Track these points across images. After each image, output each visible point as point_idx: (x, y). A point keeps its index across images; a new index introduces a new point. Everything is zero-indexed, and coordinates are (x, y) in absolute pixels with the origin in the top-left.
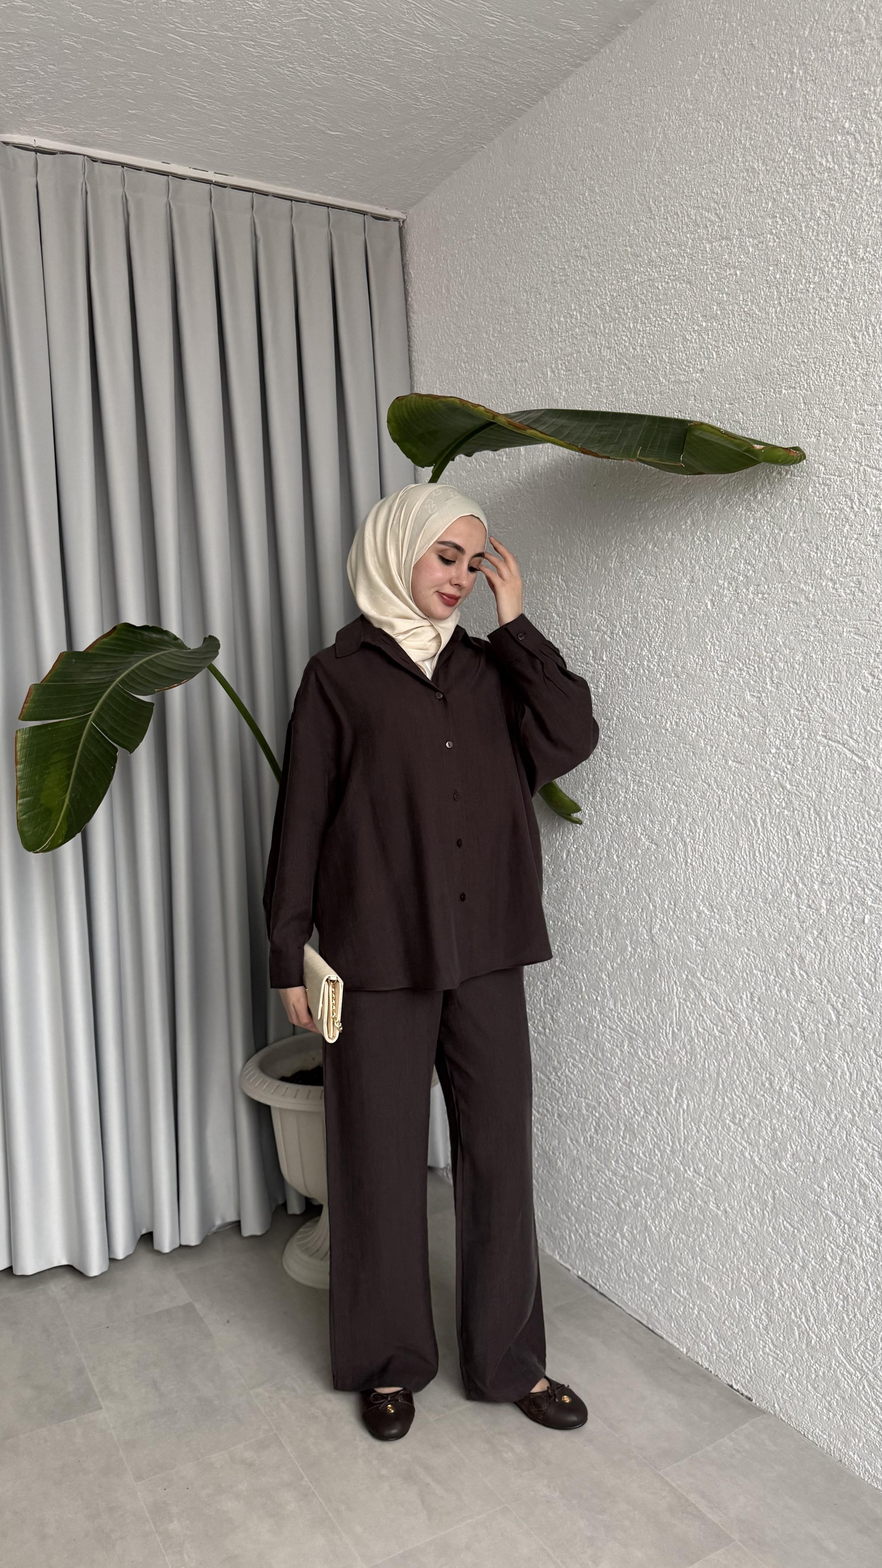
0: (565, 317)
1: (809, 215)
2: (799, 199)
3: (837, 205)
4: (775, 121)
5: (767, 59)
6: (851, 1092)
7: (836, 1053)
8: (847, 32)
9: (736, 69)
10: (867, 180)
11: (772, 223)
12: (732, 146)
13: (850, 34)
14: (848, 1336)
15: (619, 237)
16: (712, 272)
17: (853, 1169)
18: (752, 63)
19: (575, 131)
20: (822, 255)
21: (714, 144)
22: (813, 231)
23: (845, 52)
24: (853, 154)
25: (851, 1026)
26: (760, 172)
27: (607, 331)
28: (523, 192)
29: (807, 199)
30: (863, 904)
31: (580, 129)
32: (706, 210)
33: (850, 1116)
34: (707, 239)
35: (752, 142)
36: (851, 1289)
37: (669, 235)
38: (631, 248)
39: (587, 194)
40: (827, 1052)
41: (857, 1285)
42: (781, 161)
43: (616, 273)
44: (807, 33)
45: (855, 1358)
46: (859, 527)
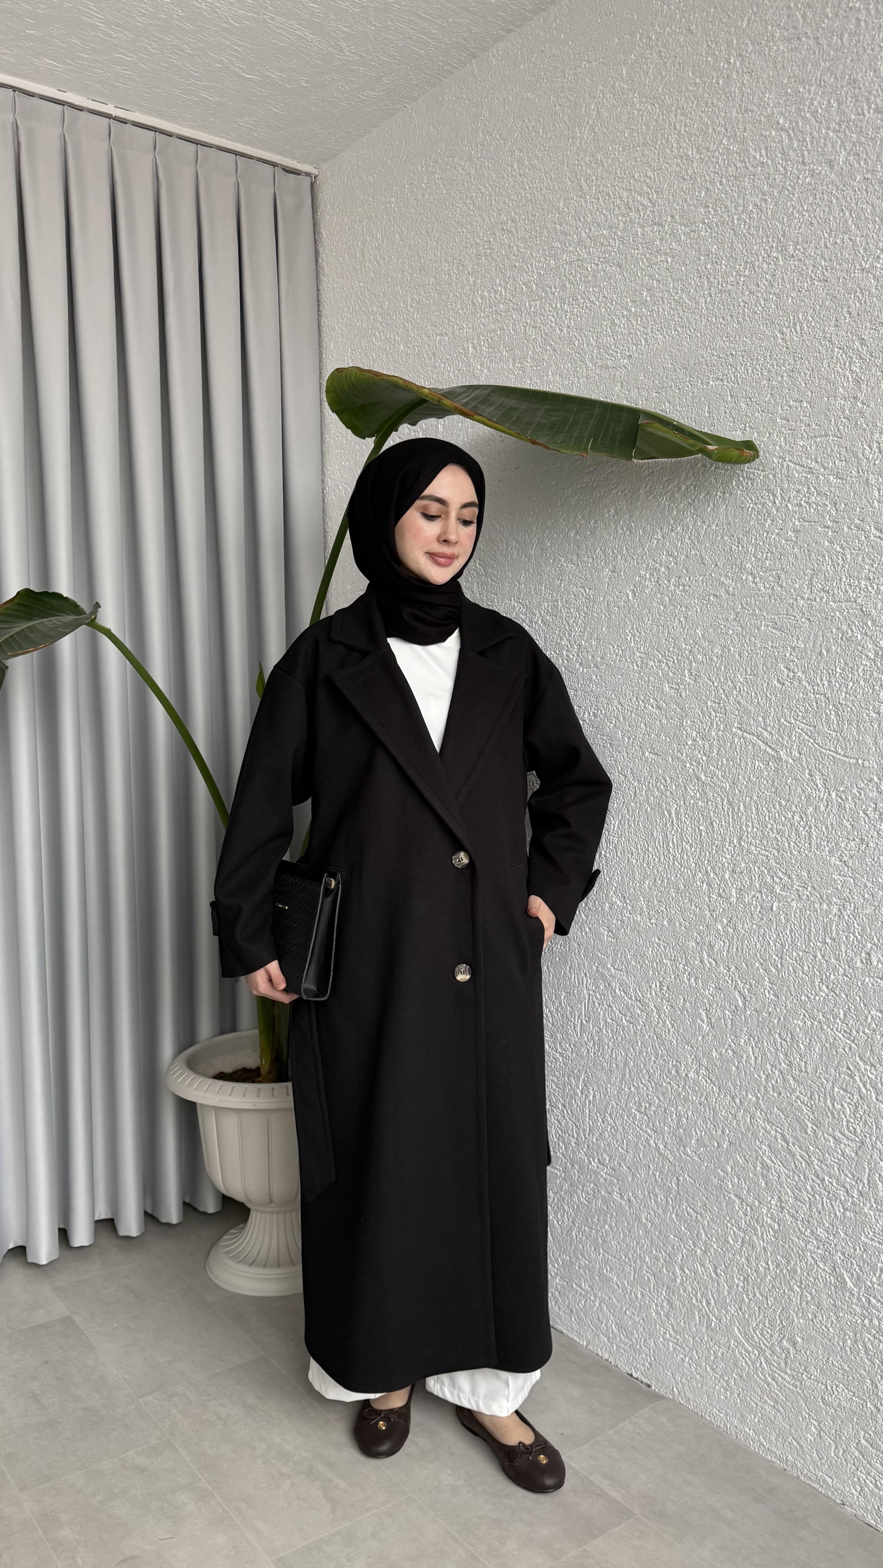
0: (489, 292)
1: (741, 208)
2: (732, 190)
3: (769, 200)
4: (710, 110)
5: (705, 46)
6: (756, 1076)
7: (742, 1038)
8: (785, 28)
9: (673, 52)
10: (799, 178)
11: (705, 212)
12: (666, 131)
13: (787, 30)
14: (747, 1316)
15: (548, 214)
16: (643, 257)
17: (756, 1152)
18: (689, 48)
19: (504, 99)
20: (753, 248)
21: (648, 128)
22: (745, 224)
23: (782, 48)
24: (787, 151)
25: (757, 1012)
26: (694, 160)
27: (532, 309)
28: (448, 158)
29: (740, 192)
30: (772, 891)
31: (511, 99)
32: (638, 194)
33: (754, 1099)
34: (639, 223)
35: (687, 129)
36: (751, 1269)
37: (600, 216)
38: (561, 226)
39: (515, 166)
40: (733, 1038)
41: (757, 1265)
42: (715, 151)
43: (544, 250)
44: (745, 24)
45: (753, 1337)
46: (780, 522)
